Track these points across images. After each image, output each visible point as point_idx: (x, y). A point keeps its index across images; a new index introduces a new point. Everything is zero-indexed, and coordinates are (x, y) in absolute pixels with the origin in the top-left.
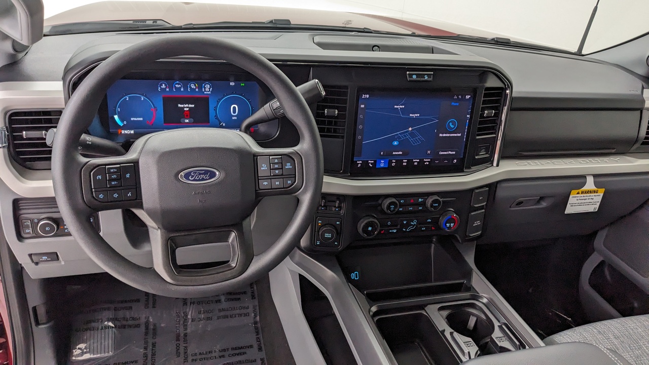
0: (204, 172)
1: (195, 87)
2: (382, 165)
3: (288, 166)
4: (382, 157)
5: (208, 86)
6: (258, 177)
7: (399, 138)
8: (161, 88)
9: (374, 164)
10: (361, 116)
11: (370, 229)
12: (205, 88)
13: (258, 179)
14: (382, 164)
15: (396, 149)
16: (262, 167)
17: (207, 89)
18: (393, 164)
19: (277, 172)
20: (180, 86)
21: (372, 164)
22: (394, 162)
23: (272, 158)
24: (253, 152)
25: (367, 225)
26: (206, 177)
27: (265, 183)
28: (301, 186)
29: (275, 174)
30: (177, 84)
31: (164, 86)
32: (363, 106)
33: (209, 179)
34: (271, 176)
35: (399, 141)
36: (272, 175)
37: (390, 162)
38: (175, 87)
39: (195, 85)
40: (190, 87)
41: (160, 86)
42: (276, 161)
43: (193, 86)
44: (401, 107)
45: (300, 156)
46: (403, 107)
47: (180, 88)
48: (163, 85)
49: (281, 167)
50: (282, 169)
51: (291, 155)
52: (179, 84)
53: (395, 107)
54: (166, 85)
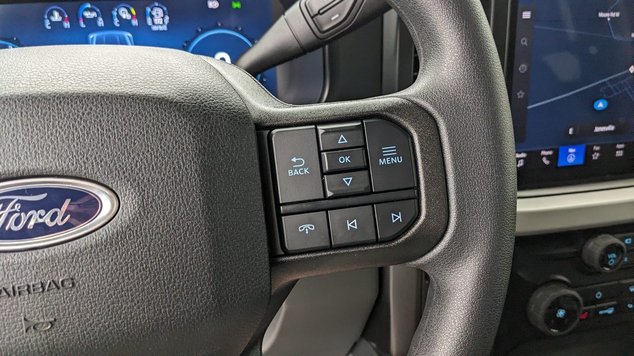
0: (43, 196)
1: (128, 17)
2: (571, 160)
3: (390, 157)
4: (572, 141)
5: (160, 11)
6: (278, 205)
7: (609, 92)
8: (50, 21)
9: (554, 158)
10: (524, 42)
11: (561, 313)
12: (152, 17)
13: (280, 215)
14: (572, 157)
15: (603, 117)
16: (291, 165)
17: (158, 20)
18: (596, 156)
19: (348, 180)
20: (94, 15)
21: (548, 157)
22: (597, 151)
23: (327, 132)
24: (254, 115)
25: (556, 305)
26: (53, 218)
27: (307, 228)
28: (441, 229)
29: (340, 189)
30: (87, 9)
31: (56, 17)
32: (527, 15)
33: (68, 226)
34: (325, 198)
35: (607, 99)
36: (329, 194)
37: (589, 152)
38: (84, 18)
39: (130, 12)
40: (119, 17)
41: (49, 18)
42: (342, 140)
43: (125, 15)
44: (613, 15)
45: (431, 115)
46: (618, 14)
47: (95, 19)
48: (56, 14)
49: (361, 163)
50: (367, 168)
51: (394, 117)
52: (91, 10)
53: (601, 15)
54: (61, 14)
